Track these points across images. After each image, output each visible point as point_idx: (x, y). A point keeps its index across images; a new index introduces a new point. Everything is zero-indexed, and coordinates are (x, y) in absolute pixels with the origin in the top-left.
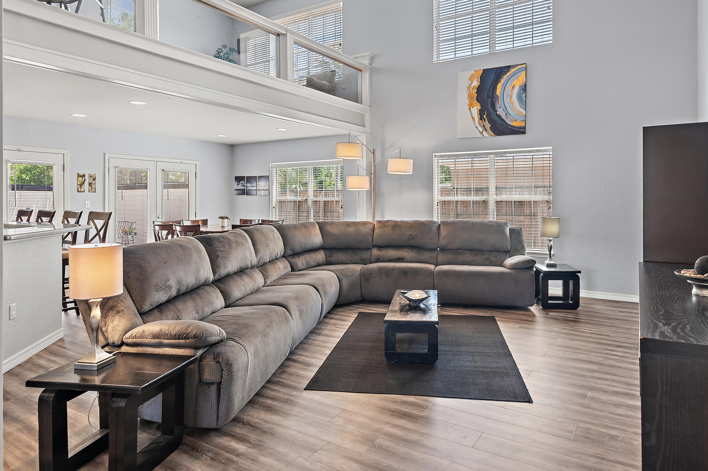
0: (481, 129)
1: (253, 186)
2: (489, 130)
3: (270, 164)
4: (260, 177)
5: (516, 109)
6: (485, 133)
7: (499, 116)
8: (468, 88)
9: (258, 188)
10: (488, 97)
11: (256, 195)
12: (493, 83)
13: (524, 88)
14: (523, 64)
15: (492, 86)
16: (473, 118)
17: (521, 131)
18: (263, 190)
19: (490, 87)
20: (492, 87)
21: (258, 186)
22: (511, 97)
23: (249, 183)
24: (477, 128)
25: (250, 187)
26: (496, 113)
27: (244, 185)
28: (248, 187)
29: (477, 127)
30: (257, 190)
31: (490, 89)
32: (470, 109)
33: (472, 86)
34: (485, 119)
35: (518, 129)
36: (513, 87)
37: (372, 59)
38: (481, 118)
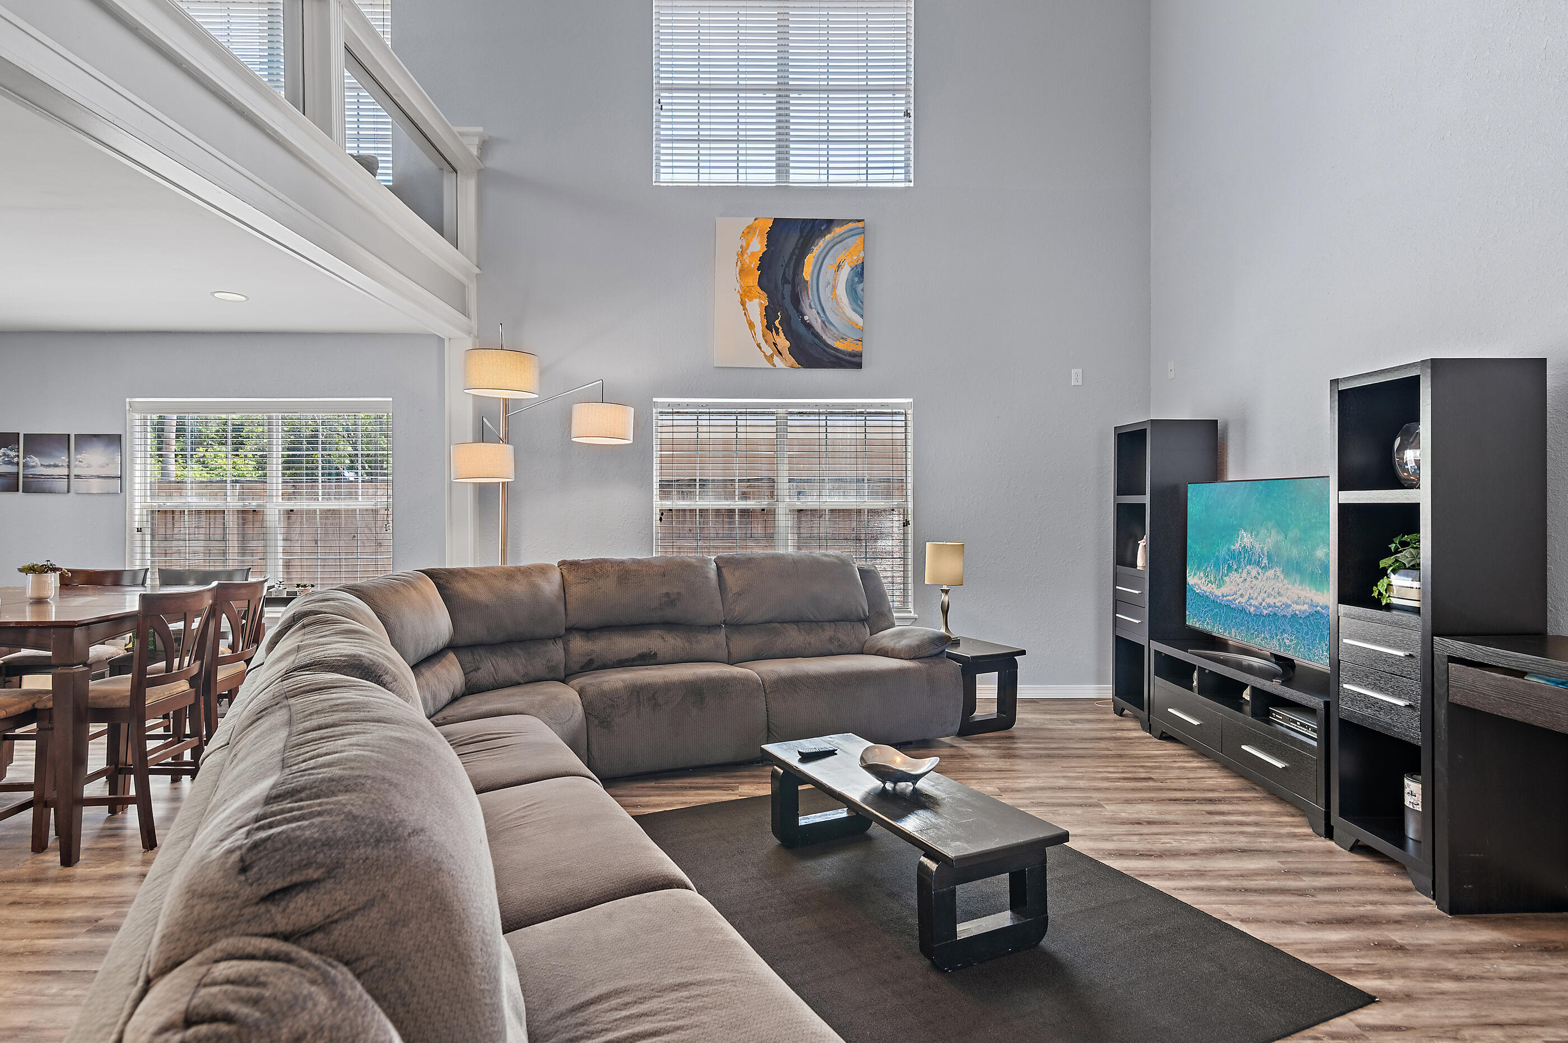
0: (769, 351)
1: (56, 466)
2: (786, 352)
3: (128, 400)
4: (85, 440)
5: (844, 313)
6: (777, 360)
7: (809, 326)
8: (741, 254)
9: (75, 471)
10: (785, 281)
11: (68, 492)
12: (797, 252)
13: (859, 272)
14: (859, 221)
15: (794, 257)
16: (751, 325)
17: (853, 361)
18: (99, 477)
19: (790, 259)
20: (793, 261)
21: (76, 466)
22: (834, 287)
23: (39, 454)
24: (760, 348)
25: (42, 468)
26: (803, 319)
27: (16, 460)
28: (33, 467)
29: (759, 345)
30: (72, 477)
31: (788, 265)
32: (743, 304)
33: (749, 252)
34: (777, 330)
35: (847, 358)
36: (839, 266)
37: (485, 146)
38: (770, 327)
